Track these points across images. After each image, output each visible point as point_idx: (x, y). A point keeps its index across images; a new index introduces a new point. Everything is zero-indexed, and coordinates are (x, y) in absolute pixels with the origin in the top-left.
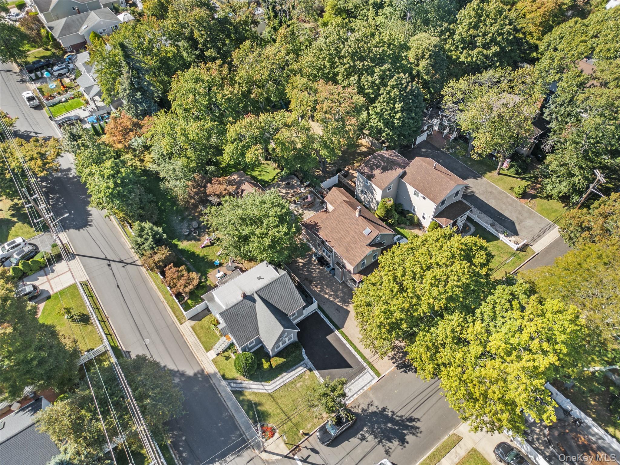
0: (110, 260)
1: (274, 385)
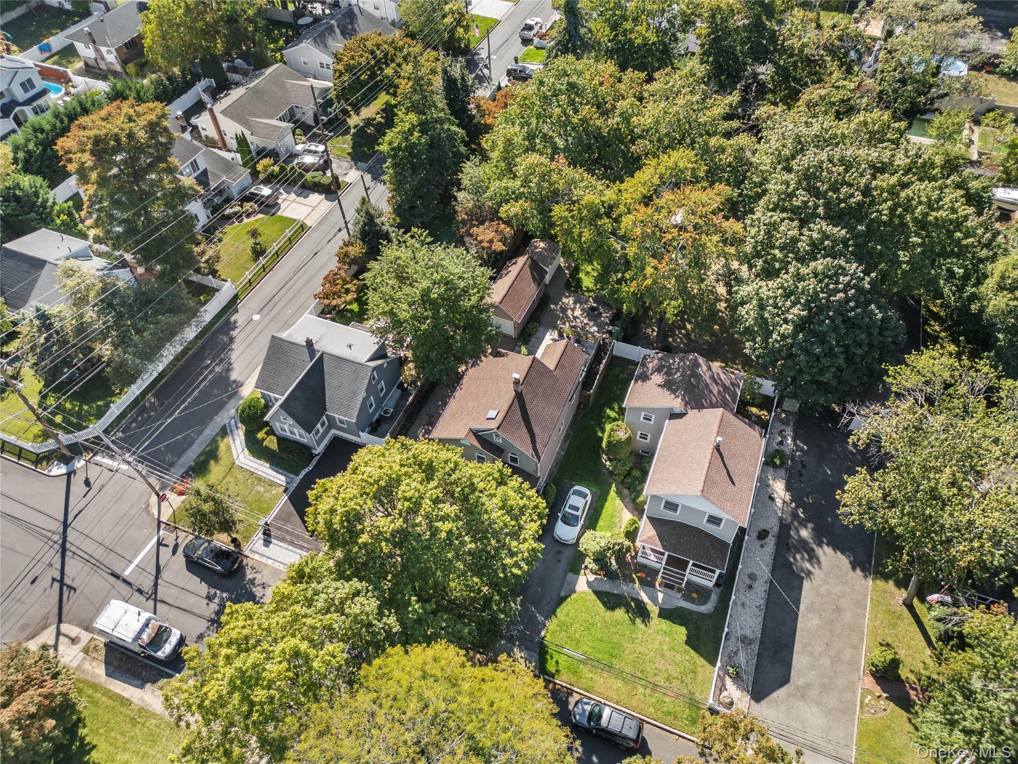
0: (347, 227)
1: (247, 462)
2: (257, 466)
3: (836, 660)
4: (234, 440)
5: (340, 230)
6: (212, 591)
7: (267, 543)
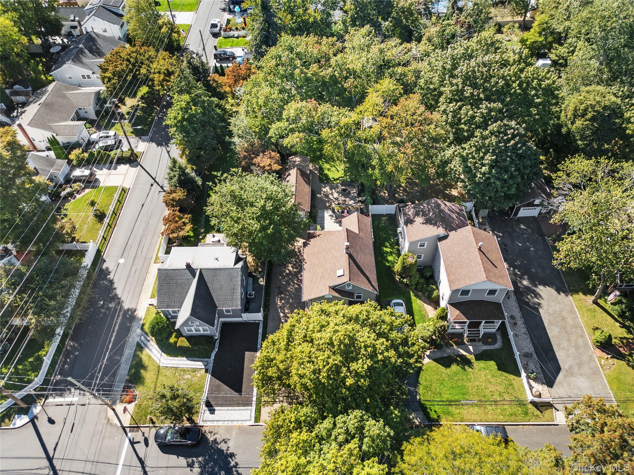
0: (155, 181)
1: (169, 362)
2: (178, 362)
3: (577, 347)
4: (151, 350)
5: (152, 185)
6: (190, 460)
7: (212, 411)
